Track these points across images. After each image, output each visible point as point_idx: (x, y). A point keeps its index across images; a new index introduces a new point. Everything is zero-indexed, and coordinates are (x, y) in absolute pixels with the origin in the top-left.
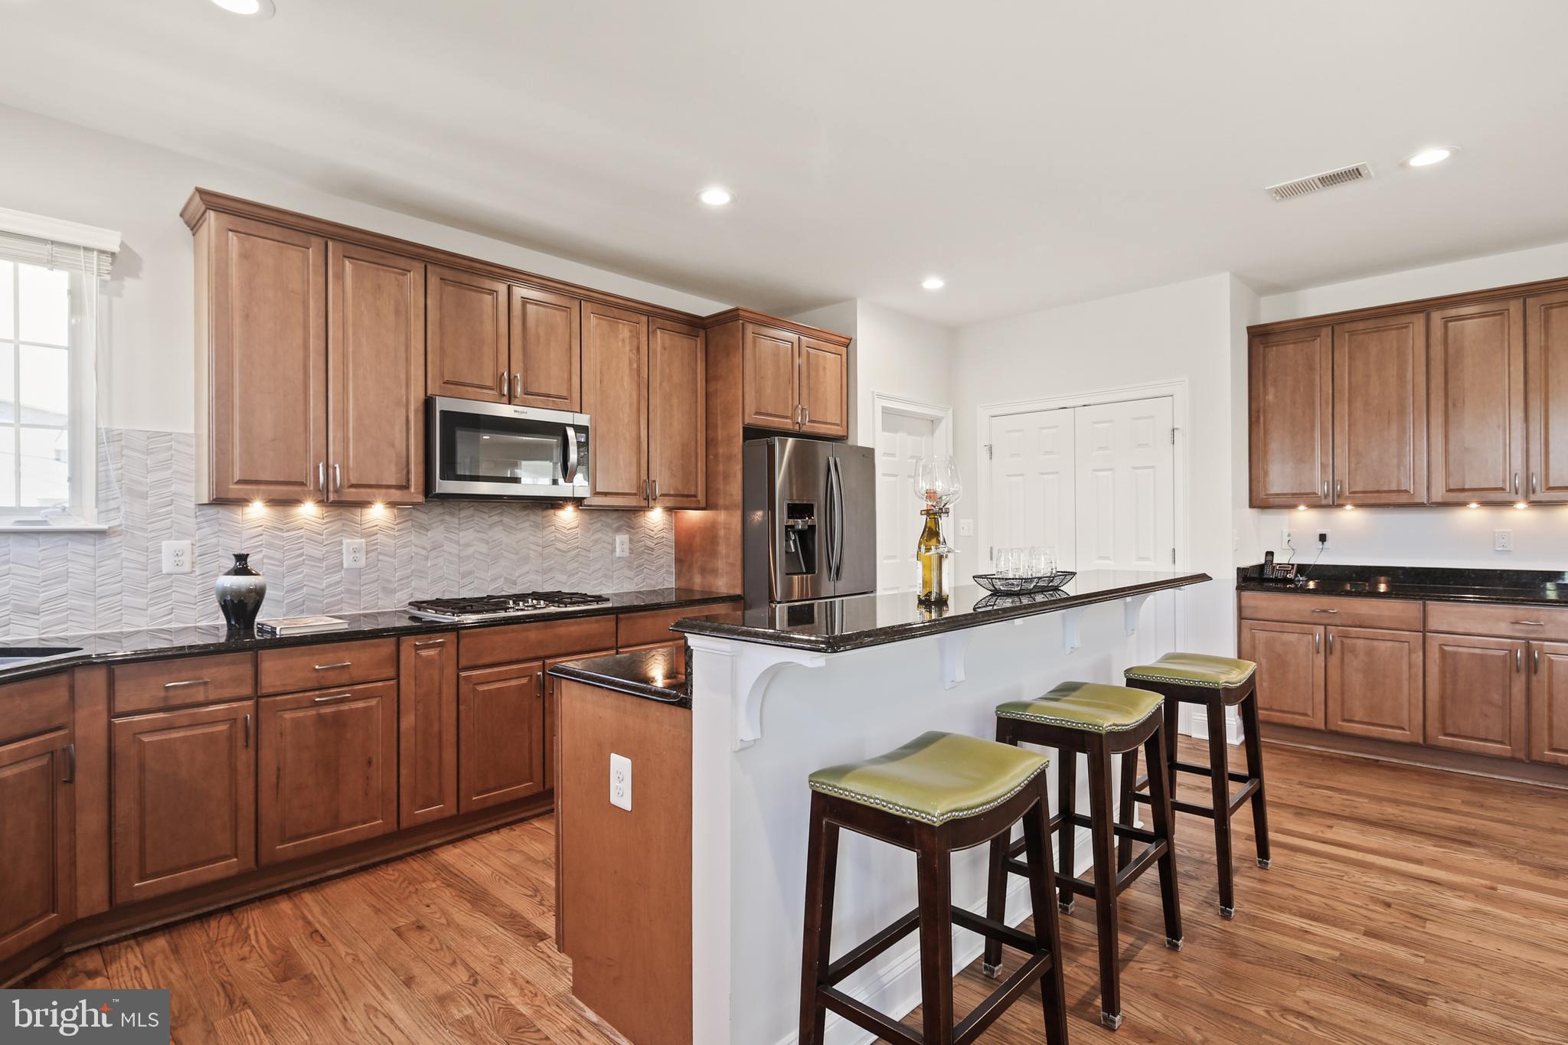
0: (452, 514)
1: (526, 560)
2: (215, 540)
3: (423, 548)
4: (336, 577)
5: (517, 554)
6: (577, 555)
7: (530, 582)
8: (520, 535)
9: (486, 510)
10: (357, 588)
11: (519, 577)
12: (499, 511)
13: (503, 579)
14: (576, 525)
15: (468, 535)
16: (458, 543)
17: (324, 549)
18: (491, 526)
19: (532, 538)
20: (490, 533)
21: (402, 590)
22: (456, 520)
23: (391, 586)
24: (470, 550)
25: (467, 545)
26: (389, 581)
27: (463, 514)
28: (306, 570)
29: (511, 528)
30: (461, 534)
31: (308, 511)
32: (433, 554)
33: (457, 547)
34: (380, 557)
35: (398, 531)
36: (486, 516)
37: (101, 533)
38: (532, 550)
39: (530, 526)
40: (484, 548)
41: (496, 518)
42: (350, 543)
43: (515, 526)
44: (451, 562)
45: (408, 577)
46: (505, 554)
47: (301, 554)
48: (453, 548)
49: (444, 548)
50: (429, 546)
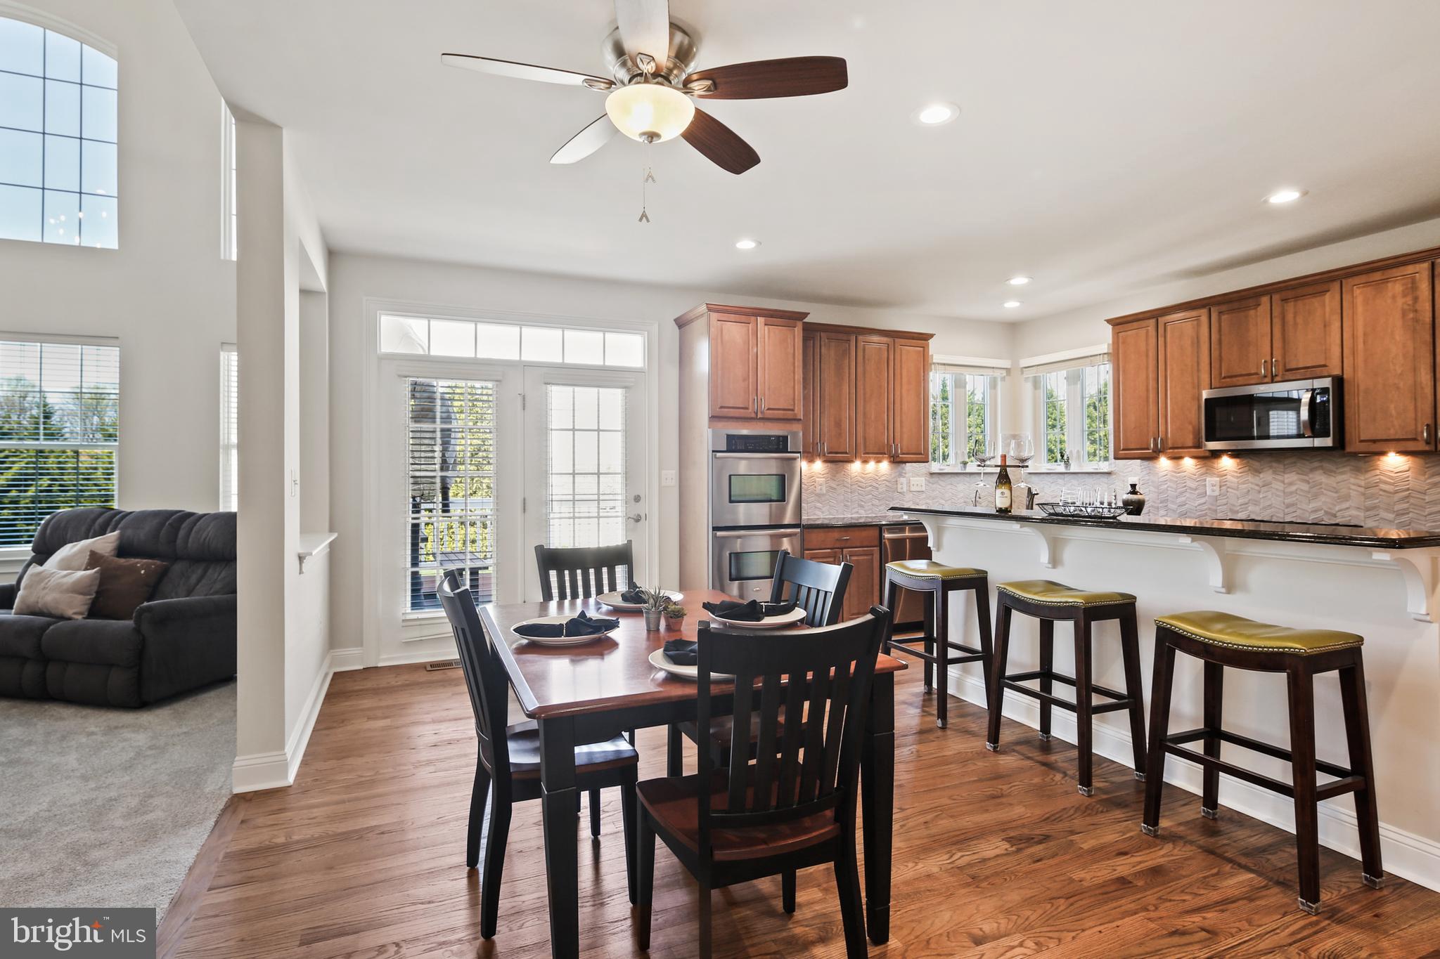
1: (1347, 498)
2: (1147, 478)
3: (1258, 485)
4: (1203, 500)
5: (1336, 492)
6: (1407, 497)
7: (1350, 516)
8: (1340, 478)
9: (1307, 460)
10: (1214, 508)
11: (1339, 511)
12: (1319, 459)
13: (1323, 511)
15: (1291, 477)
16: (1283, 482)
17: (1197, 483)
18: (1312, 470)
19: (1352, 480)
20: (1311, 476)
21: (1241, 512)
22: (1281, 466)
23: (1235, 509)
24: (1293, 488)
25: (1291, 484)
26: (1234, 505)
29: (1332, 471)
30: (1286, 476)
31: (1189, 463)
32: (1264, 489)
34: (1229, 490)
35: (1240, 473)
36: (1307, 463)
37: (1109, 473)
38: (1353, 490)
39: (1351, 470)
40: (1305, 487)
41: (1316, 464)
42: (1211, 480)
43: (1335, 470)
44: (1277, 496)
45: (1246, 504)
46: (1325, 492)
47: (1185, 486)
48: (1279, 486)
49: (1273, 485)
50: (1261, 484)
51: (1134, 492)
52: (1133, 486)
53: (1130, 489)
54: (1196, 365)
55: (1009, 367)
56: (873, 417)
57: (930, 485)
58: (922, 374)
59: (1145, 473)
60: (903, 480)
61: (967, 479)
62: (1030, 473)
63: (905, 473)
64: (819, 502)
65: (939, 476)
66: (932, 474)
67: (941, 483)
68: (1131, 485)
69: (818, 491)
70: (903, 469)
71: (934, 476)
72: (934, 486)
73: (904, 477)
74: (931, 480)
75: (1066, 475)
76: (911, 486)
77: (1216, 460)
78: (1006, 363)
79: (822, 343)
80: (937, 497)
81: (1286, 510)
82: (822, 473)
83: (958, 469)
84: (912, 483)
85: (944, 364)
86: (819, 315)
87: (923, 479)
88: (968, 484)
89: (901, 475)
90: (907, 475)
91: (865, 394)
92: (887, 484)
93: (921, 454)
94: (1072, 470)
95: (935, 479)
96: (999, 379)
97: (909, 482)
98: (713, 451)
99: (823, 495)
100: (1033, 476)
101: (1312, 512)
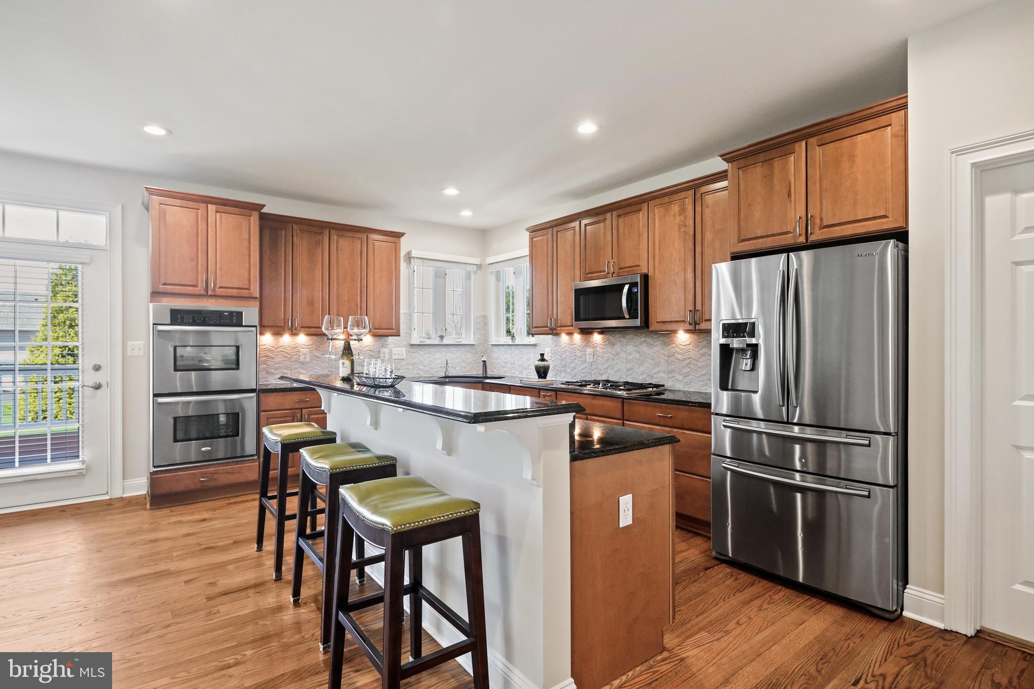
0: (624, 337)
1: (658, 364)
2: (555, 349)
3: (613, 354)
4: (584, 366)
5: (653, 360)
6: (689, 363)
7: (660, 377)
8: (655, 349)
9: (639, 335)
10: (590, 371)
11: (654, 374)
12: (644, 335)
14: (689, 343)
15: (630, 348)
16: (626, 352)
17: (581, 353)
18: (641, 343)
19: (662, 351)
21: (605, 374)
22: (625, 340)
23: (602, 372)
24: (631, 357)
25: (630, 354)
26: (600, 369)
27: (629, 337)
28: (576, 361)
29: (651, 344)
30: (628, 348)
31: (577, 337)
32: (616, 357)
33: (625, 354)
34: (598, 358)
35: (604, 346)
36: (638, 338)
37: (535, 345)
38: (662, 358)
39: (661, 343)
40: (637, 356)
41: (643, 339)
42: (589, 351)
43: (652, 343)
44: (623, 362)
45: (607, 368)
46: (648, 360)
47: (575, 355)
48: (623, 355)
49: (621, 355)
50: (615, 354)
51: (543, 360)
52: (542, 355)
53: (539, 357)
54: (572, 263)
55: (479, 263)
56: (346, 298)
57: (410, 354)
58: (394, 265)
59: (554, 345)
60: (384, 350)
61: (444, 349)
62: (493, 345)
63: (388, 345)
64: (303, 369)
65: (419, 347)
66: (412, 345)
67: (419, 352)
68: (540, 354)
69: (302, 359)
70: (386, 341)
71: (414, 346)
72: (414, 355)
73: (387, 348)
74: (411, 350)
75: (512, 346)
76: (393, 355)
77: (590, 335)
78: (476, 261)
79: (295, 234)
80: (416, 363)
81: (628, 373)
82: (306, 344)
83: (437, 342)
84: (393, 352)
85: (422, 259)
86: (274, 207)
87: (404, 349)
88: (444, 354)
89: (383, 346)
90: (389, 346)
91: (338, 279)
92: (371, 353)
93: (392, 329)
94: (516, 343)
95: (416, 349)
96: (472, 273)
97: (390, 353)
98: (154, 324)
99: (307, 363)
100: (494, 347)
101: (641, 374)
